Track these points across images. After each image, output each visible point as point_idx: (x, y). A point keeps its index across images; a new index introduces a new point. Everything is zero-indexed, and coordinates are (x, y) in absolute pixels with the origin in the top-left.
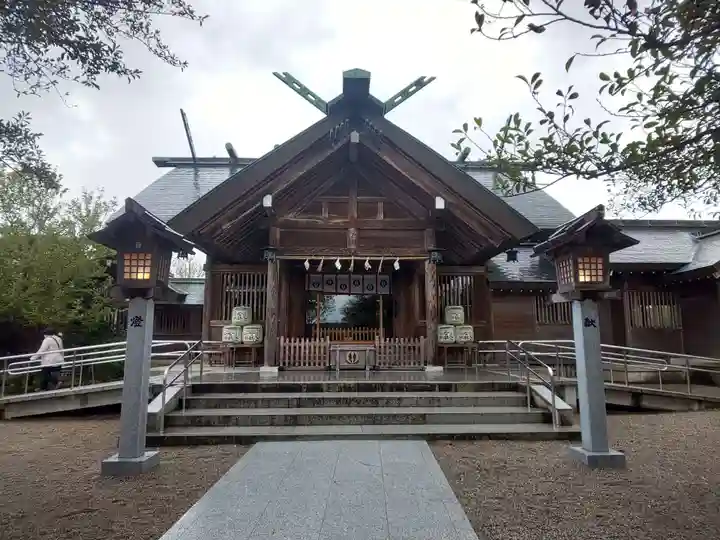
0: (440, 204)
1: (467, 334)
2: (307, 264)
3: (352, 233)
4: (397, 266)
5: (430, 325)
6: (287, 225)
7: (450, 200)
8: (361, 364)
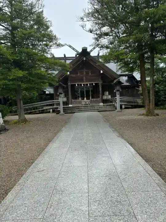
0: (102, 72)
1: (110, 97)
2: (77, 85)
3: (84, 78)
4: (94, 84)
5: (101, 96)
6: (72, 77)
7: (104, 71)
8: (87, 104)
